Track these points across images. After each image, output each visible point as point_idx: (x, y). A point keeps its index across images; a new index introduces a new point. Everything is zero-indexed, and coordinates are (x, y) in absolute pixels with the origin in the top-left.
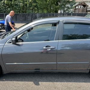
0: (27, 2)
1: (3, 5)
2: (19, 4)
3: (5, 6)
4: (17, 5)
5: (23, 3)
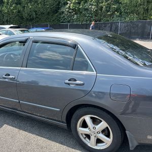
0: (104, 4)
1: (68, 11)
2: (90, 8)
3: (70, 12)
4: (87, 9)
5: (97, 6)
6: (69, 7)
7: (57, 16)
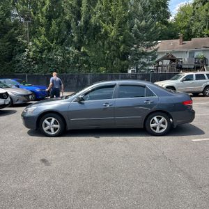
0: (71, 55)
1: (26, 60)
2: (56, 58)
3: (29, 62)
4: (52, 59)
6: (28, 55)
7: (10, 65)
